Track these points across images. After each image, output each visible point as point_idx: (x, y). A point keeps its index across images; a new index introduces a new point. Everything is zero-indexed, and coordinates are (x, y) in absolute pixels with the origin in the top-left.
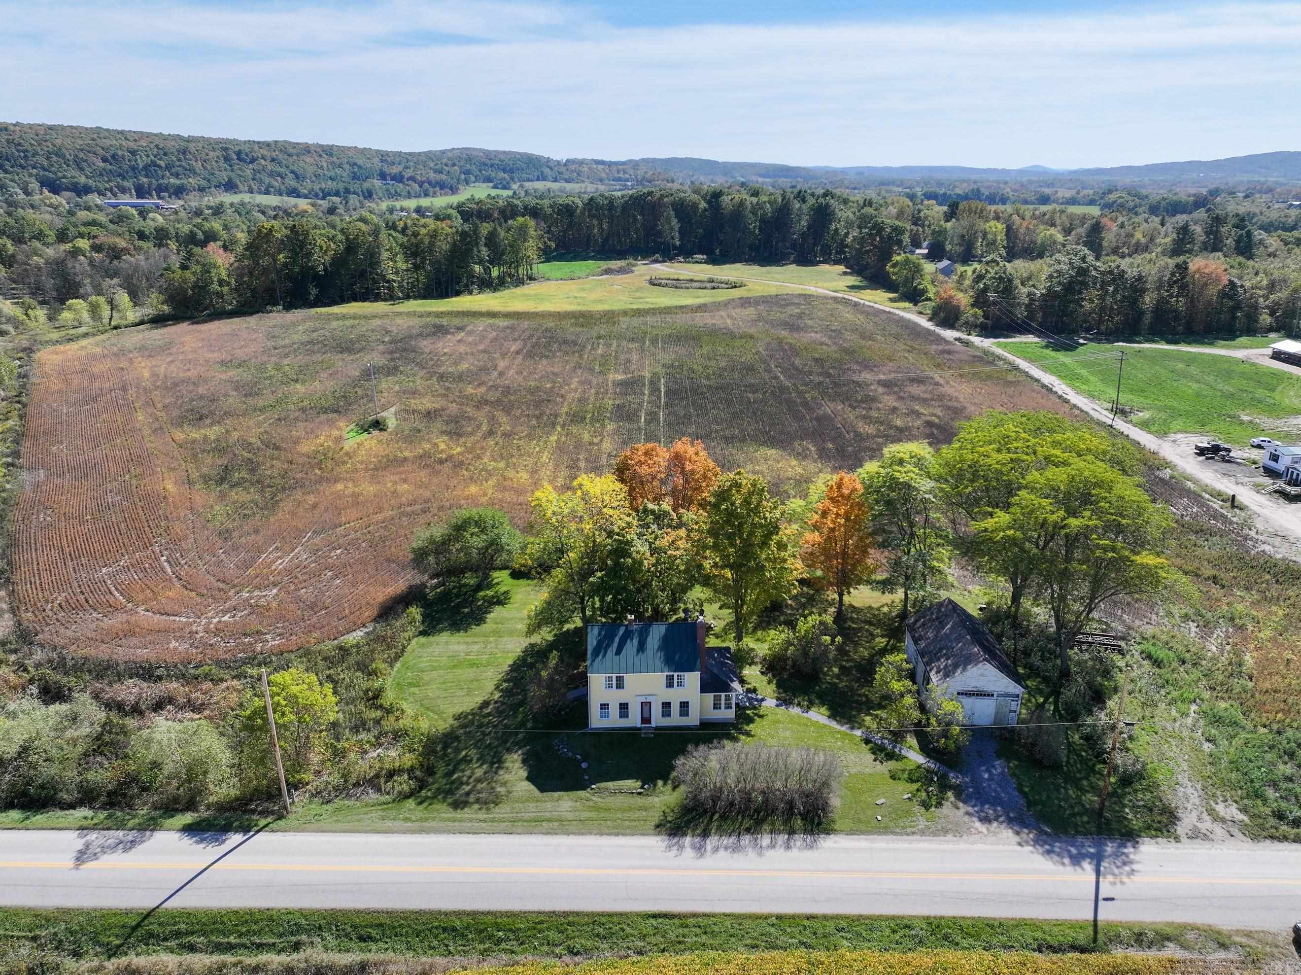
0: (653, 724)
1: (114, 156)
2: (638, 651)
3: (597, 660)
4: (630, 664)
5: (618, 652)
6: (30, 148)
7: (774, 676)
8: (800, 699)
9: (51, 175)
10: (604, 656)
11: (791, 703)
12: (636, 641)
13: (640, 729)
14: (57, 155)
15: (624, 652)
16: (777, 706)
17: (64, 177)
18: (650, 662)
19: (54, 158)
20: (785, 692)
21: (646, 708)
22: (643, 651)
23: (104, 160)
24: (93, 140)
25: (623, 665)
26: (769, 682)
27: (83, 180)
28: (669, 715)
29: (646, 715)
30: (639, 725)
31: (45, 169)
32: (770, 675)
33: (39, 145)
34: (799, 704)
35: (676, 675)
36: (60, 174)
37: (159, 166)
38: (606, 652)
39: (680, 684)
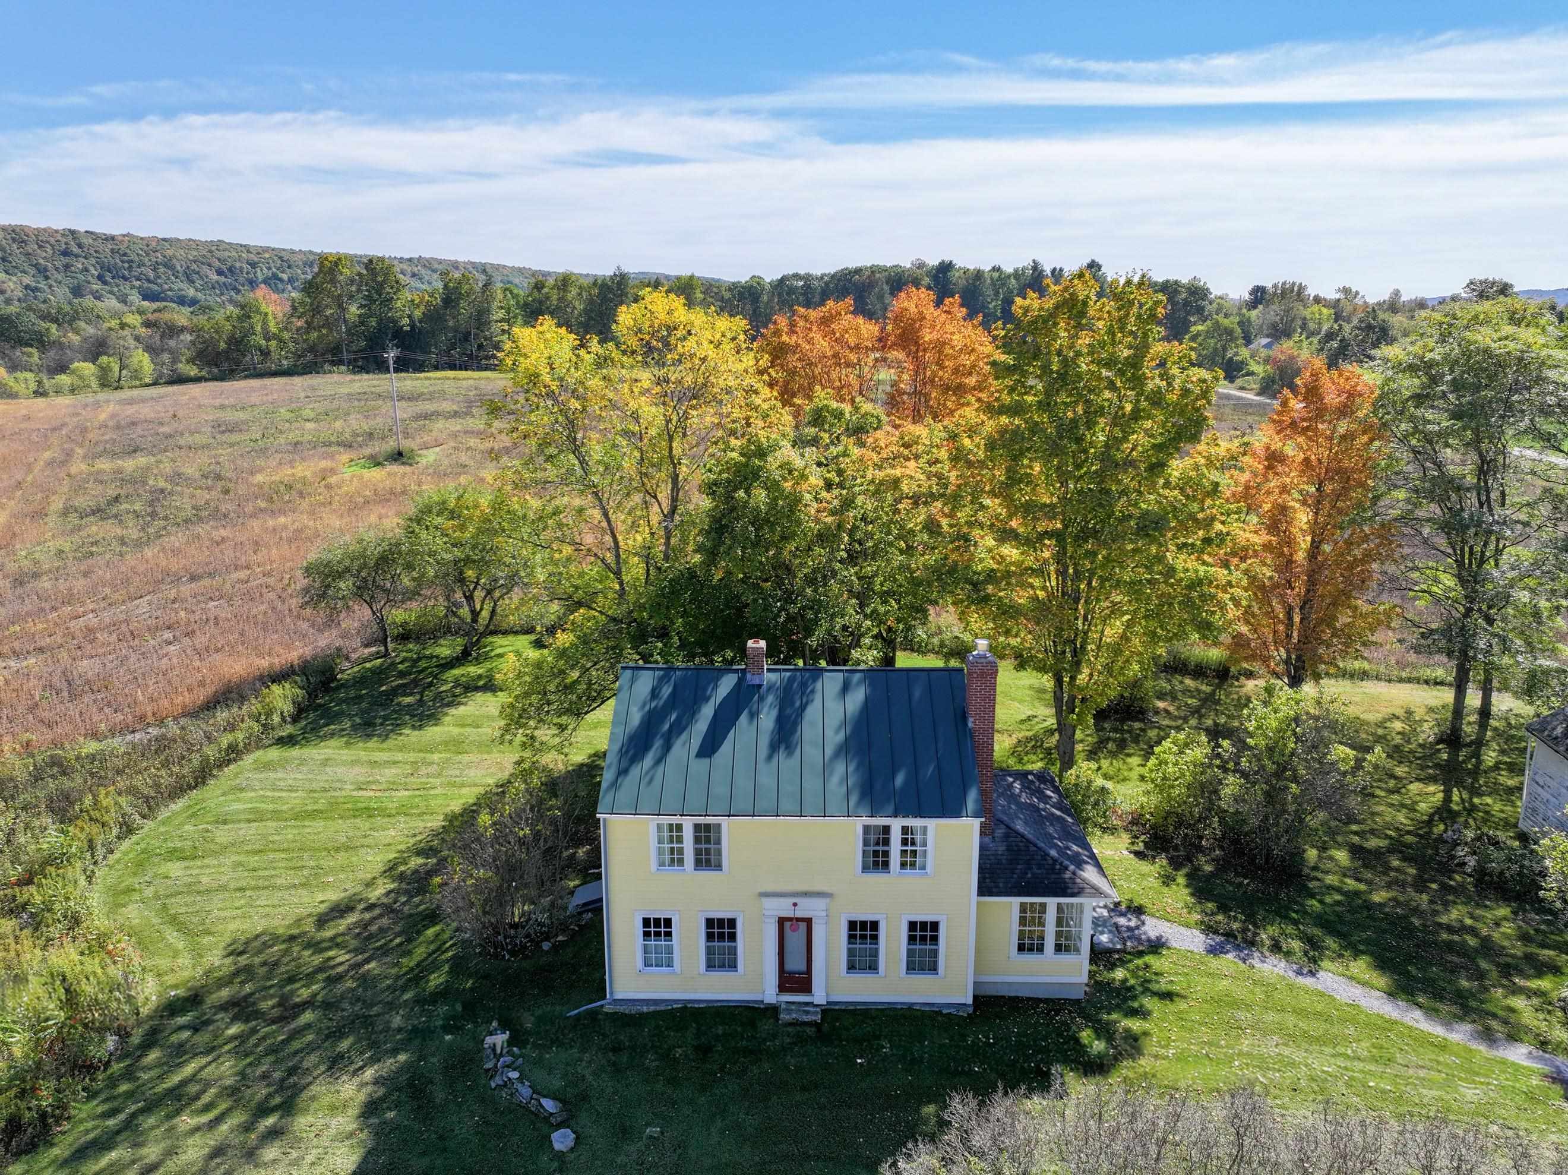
0: (819, 995)
1: (231, 269)
2: (774, 748)
3: (635, 771)
4: (743, 783)
5: (709, 748)
6: (136, 259)
7: (1176, 864)
8: (1273, 930)
9: (156, 288)
10: (659, 761)
11: (1252, 943)
12: (767, 719)
13: (772, 1010)
14: (165, 265)
15: (726, 748)
16: (1213, 951)
17: (170, 289)
18: (812, 784)
19: (162, 269)
20: (1223, 908)
21: (795, 939)
22: (790, 749)
23: (220, 273)
24: (211, 251)
25: (720, 789)
26: (1167, 880)
27: (191, 292)
28: (872, 967)
29: (795, 964)
30: (769, 992)
31: (149, 281)
32: (1162, 861)
33: (148, 255)
34: (1276, 948)
35: (896, 825)
36: (166, 287)
37: (281, 280)
38: (667, 748)
39: (911, 860)
